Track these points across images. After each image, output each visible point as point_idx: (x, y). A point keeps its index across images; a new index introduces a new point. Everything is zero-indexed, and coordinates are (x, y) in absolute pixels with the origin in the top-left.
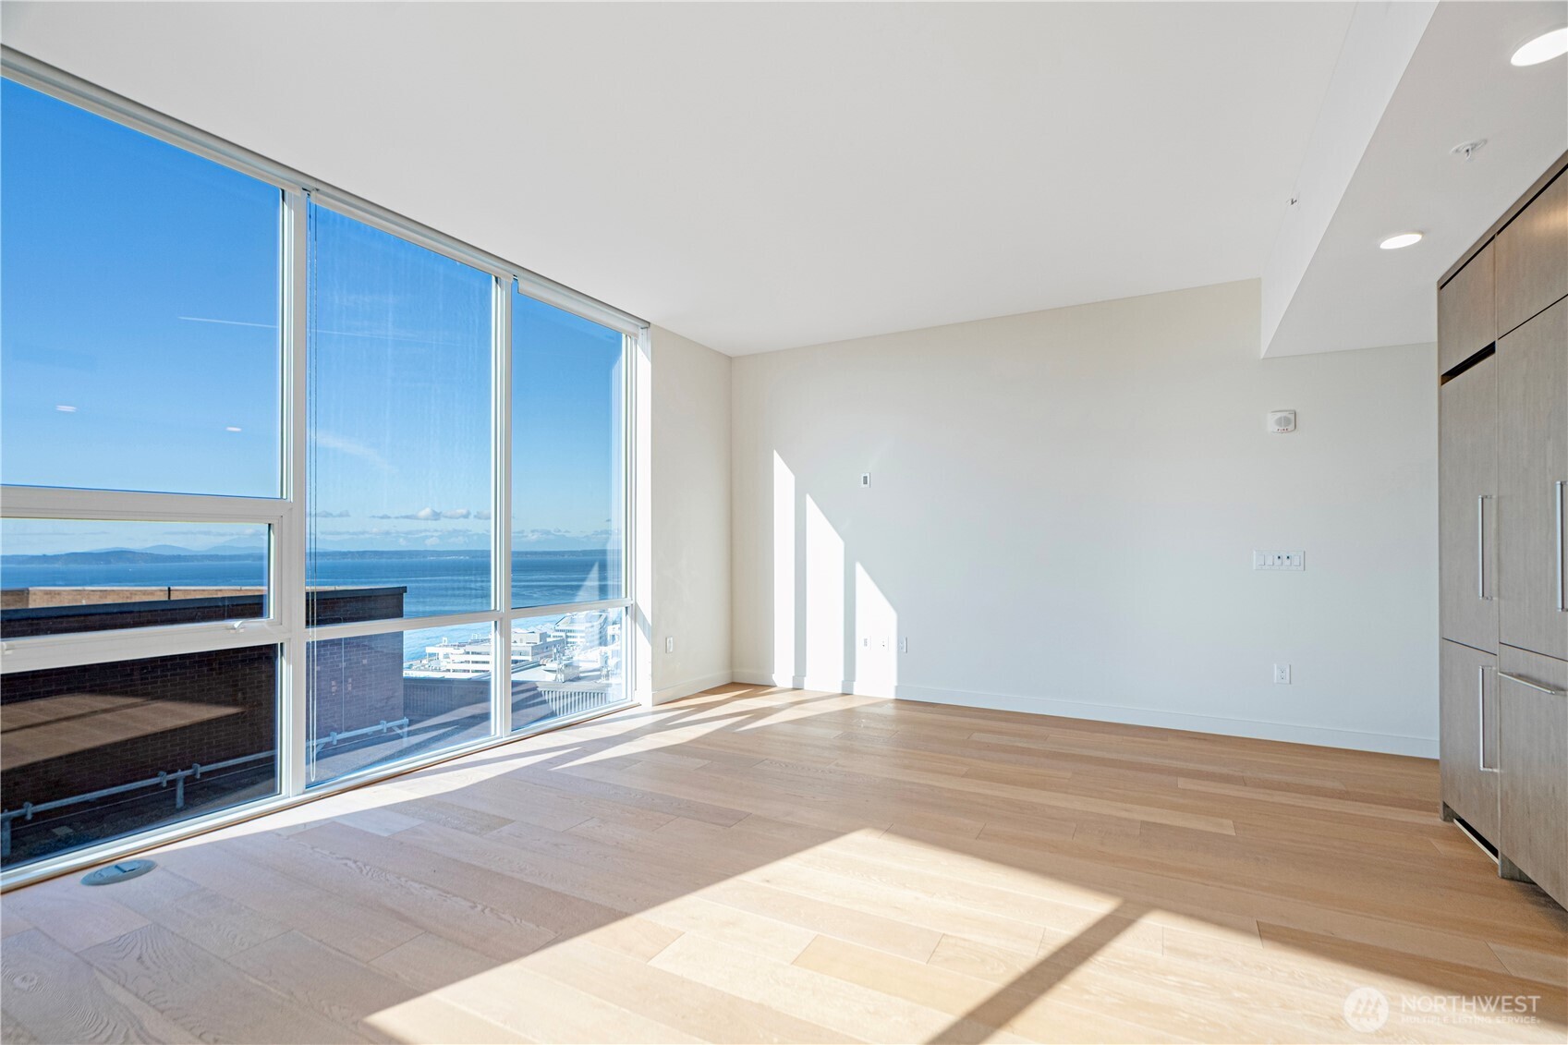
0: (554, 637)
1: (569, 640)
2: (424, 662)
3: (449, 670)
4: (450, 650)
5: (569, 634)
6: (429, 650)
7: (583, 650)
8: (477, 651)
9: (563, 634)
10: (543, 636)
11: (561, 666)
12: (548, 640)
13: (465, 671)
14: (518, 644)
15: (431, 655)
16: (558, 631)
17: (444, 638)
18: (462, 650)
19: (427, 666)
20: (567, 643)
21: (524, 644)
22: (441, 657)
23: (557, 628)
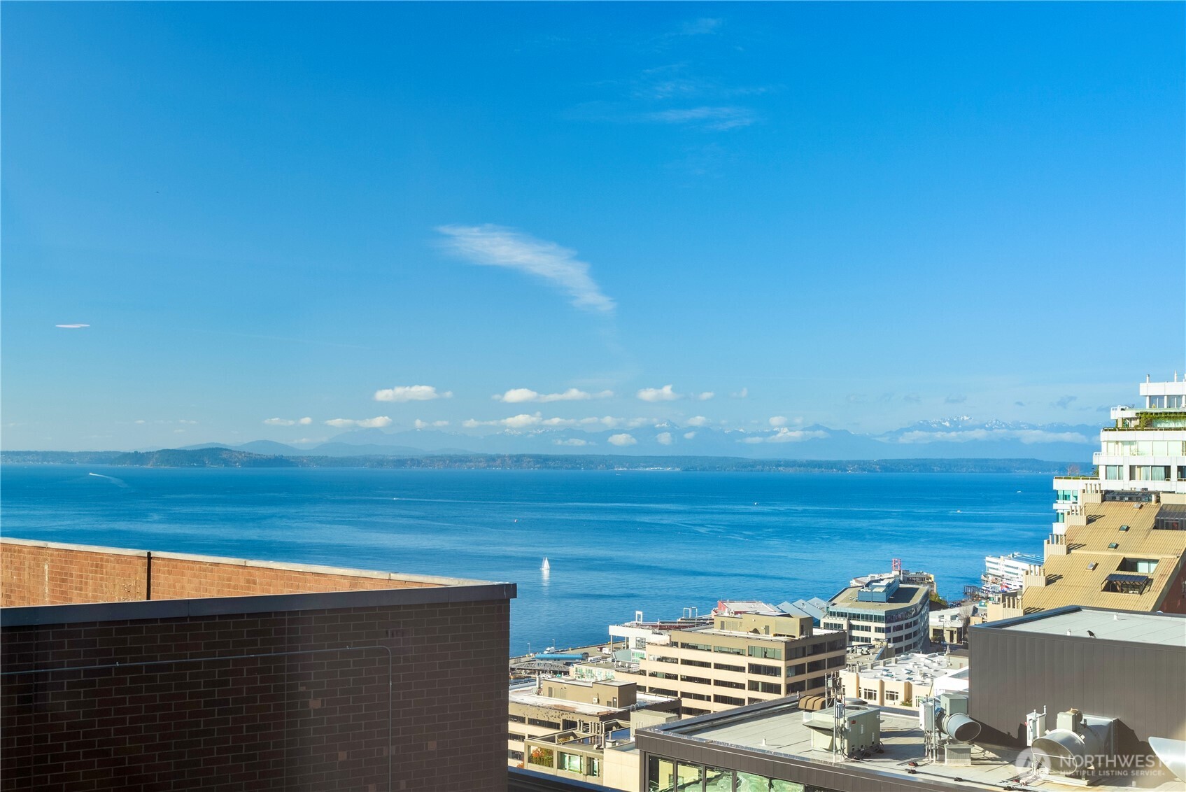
0: (827, 626)
1: (855, 633)
2: (606, 650)
3: (643, 673)
4: (647, 634)
5: (854, 622)
6: (614, 631)
7: (882, 656)
8: (692, 642)
9: (843, 622)
10: (809, 623)
11: (841, 721)
12: (816, 632)
13: (669, 676)
14: (762, 636)
15: (619, 640)
16: (832, 614)
17: (638, 613)
18: (665, 638)
19: (610, 660)
20: (852, 638)
21: (771, 637)
22: (632, 644)
23: (832, 609)
